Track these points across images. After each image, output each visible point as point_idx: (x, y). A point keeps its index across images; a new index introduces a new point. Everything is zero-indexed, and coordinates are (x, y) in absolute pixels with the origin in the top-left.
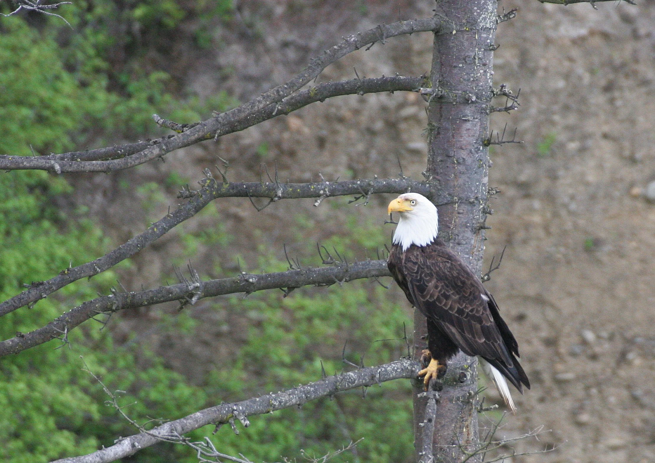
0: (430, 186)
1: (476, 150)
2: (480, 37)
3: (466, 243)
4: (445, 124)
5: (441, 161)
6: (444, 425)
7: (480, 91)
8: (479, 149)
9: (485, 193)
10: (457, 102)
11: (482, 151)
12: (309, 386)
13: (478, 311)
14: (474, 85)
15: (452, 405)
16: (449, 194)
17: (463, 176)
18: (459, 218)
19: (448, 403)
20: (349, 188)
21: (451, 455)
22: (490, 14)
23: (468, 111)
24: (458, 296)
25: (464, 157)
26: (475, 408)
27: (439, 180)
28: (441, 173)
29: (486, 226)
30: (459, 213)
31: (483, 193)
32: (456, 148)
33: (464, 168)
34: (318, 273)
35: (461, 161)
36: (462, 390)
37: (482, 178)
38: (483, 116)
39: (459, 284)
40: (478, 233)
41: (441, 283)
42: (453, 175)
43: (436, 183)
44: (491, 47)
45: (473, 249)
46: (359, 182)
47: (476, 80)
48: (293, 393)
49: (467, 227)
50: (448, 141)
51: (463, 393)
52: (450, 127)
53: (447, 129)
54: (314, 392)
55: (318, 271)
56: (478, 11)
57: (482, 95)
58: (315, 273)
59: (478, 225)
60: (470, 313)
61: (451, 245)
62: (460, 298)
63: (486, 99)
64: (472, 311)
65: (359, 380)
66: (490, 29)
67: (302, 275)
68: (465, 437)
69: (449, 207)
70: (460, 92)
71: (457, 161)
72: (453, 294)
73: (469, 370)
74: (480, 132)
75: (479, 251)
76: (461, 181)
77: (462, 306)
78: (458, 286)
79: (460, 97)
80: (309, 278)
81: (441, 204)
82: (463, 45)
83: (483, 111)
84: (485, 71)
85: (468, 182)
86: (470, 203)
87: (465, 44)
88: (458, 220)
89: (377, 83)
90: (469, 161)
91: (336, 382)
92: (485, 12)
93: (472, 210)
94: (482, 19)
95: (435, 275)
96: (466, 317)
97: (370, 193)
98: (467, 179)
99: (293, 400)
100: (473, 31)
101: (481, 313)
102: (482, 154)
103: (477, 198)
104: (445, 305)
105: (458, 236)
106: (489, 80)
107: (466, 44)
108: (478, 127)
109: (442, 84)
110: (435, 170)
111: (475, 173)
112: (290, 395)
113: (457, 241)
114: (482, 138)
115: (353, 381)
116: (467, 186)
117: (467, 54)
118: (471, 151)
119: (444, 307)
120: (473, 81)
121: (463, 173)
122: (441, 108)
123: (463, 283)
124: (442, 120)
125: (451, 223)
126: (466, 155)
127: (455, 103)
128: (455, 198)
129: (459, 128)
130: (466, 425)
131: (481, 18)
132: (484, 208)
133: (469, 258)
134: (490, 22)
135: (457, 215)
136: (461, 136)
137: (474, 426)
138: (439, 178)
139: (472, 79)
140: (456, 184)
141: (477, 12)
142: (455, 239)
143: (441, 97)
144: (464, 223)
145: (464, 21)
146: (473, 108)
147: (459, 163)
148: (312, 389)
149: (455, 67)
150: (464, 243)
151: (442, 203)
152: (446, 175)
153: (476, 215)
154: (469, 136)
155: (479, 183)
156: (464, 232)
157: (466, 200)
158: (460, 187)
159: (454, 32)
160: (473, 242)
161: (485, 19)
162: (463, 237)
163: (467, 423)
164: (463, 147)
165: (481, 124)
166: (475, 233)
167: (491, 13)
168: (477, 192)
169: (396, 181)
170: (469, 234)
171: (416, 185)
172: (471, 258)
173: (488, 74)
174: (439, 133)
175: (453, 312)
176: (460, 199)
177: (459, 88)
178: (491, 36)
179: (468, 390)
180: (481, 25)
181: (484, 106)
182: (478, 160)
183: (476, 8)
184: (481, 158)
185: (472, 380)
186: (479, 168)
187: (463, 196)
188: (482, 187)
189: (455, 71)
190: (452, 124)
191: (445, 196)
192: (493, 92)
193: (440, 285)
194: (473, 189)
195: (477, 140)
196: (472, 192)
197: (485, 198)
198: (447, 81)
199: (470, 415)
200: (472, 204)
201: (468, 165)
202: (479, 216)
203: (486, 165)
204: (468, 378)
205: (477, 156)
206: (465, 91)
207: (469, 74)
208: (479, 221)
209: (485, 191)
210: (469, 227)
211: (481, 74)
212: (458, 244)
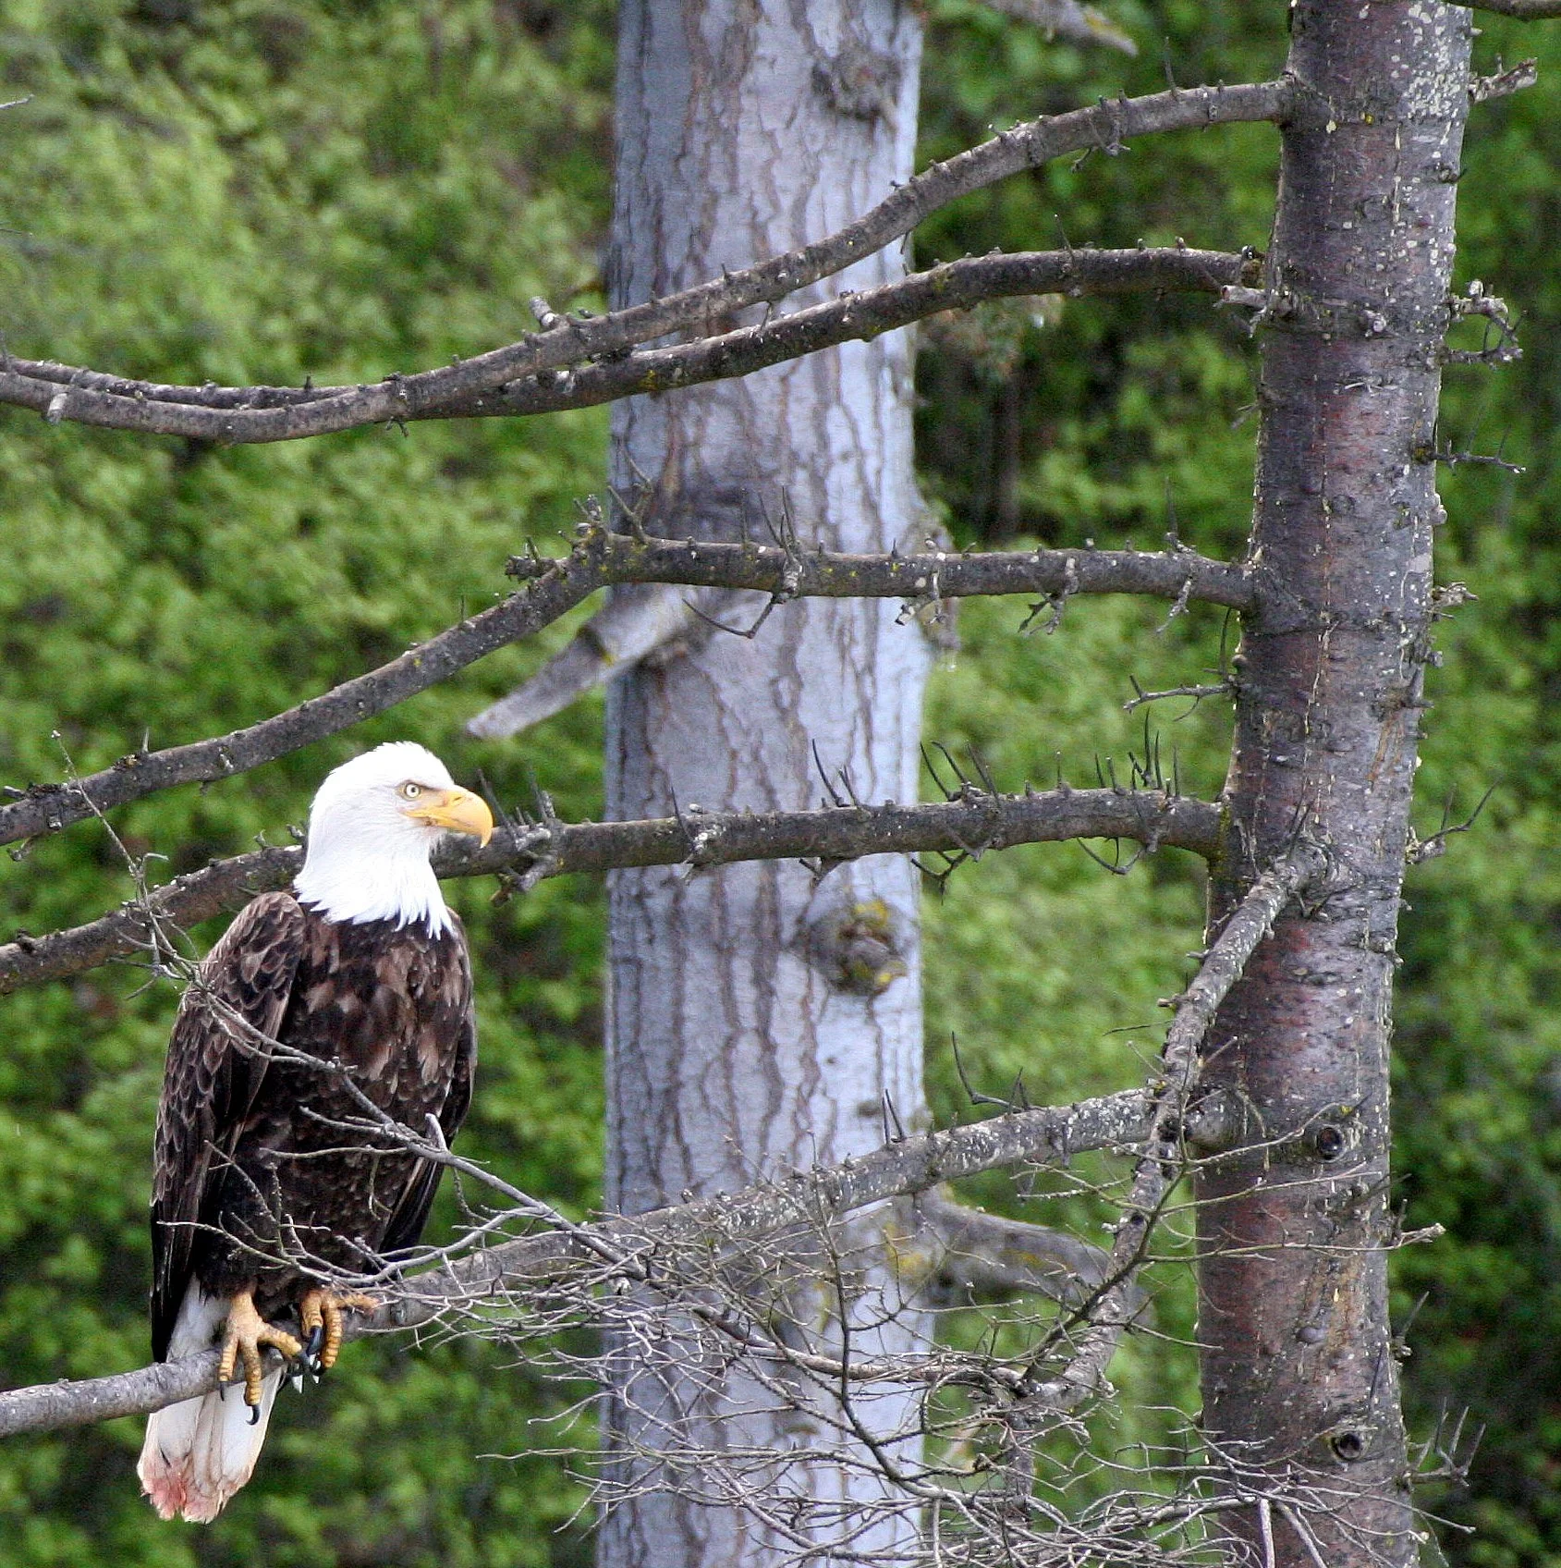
0: (1253, 578)
1: (1391, 474)
2: (1407, 142)
3: (1354, 749)
4: (1304, 398)
5: (1288, 504)
6: (1275, 1282)
7: (1407, 302)
8: (1400, 474)
9: (1417, 601)
10: (1333, 334)
11: (1409, 479)
14: (1386, 284)
15: (1300, 1222)
16: (1306, 603)
17: (1347, 552)
18: (1333, 675)
19: (1290, 1215)
20: (1004, 576)
21: (1292, 1369)
22: (1441, 77)
23: (1368, 359)
25: (1353, 496)
27: (1280, 561)
28: (1287, 539)
29: (1416, 698)
30: (1332, 659)
31: (1411, 602)
32: (1330, 467)
33: (1351, 526)
34: (914, 822)
35: (1343, 506)
36: (1332, 1179)
37: (1408, 557)
38: (1416, 374)
40: (1395, 717)
42: (1318, 547)
43: (1271, 567)
44: (1444, 175)
45: (1377, 765)
46: (1038, 560)
47: (1394, 270)
49: (1357, 700)
50: (1307, 448)
51: (1334, 1188)
52: (1314, 407)
53: (1305, 411)
56: (1405, 66)
57: (1411, 312)
59: (1392, 695)
61: (1309, 752)
63: (1425, 327)
65: (1005, 1146)
66: (1441, 119)
67: (865, 823)
68: (1339, 1317)
69: (1305, 640)
70: (1344, 303)
71: (1331, 505)
73: (1356, 1122)
74: (1404, 423)
75: (1396, 773)
76: (1340, 566)
79: (1341, 317)
81: (1279, 630)
82: (1356, 167)
83: (1413, 362)
84: (1423, 245)
85: (1362, 568)
86: (1369, 630)
87: (1363, 163)
88: (1326, 679)
89: (1119, 266)
90: (1367, 506)
91: (930, 1156)
92: (1426, 69)
93: (1374, 652)
94: (1416, 91)
97: (1066, 592)
98: (1359, 561)
100: (1387, 124)
102: (1409, 487)
103: (1388, 616)
105: (1329, 725)
106: (1438, 272)
107: (1366, 162)
108: (1398, 409)
109: (1294, 277)
111: (1386, 542)
113: (1324, 741)
114: (1410, 442)
115: (986, 1148)
116: (1358, 579)
117: (1366, 193)
118: (1373, 477)
120: (1385, 271)
121: (1348, 543)
124: (1292, 385)
125: (1310, 689)
126: (1359, 488)
127: (1327, 337)
128: (1323, 614)
129: (1338, 410)
130: (1341, 1283)
131: (1413, 87)
132: (1412, 647)
133: (1362, 791)
134: (1442, 100)
135: (1328, 664)
136: (1346, 434)
137: (1370, 1286)
138: (1281, 553)
139: (1380, 267)
140: (1327, 572)
141: (1400, 71)
142: (1321, 736)
143: (1289, 317)
144: (1349, 689)
145: (1360, 95)
146: (1382, 352)
147: (1335, 512)
149: (1331, 229)
150: (1349, 746)
151: (1286, 629)
152: (1298, 545)
153: (1387, 668)
154: (1369, 434)
155: (1398, 570)
156: (1348, 714)
157: (1356, 622)
158: (1337, 582)
159: (1331, 127)
160: (1375, 744)
161: (1425, 89)
162: (1344, 730)
163: (1345, 1277)
164: (1350, 465)
166: (1381, 719)
167: (1447, 72)
168: (1389, 602)
169: (1148, 560)
170: (1364, 719)
172: (1368, 791)
173: (1434, 254)
176: (1337, 617)
177: (1342, 291)
178: (1444, 141)
179: (1352, 1178)
180: (1413, 107)
181: (1418, 346)
182: (1396, 506)
183: (1396, 58)
184: (1406, 500)
185: (1365, 1150)
186: (1398, 527)
187: (1345, 608)
188: (1408, 583)
189: (1332, 241)
190: (1320, 397)
191: (1292, 610)
192: (1448, 304)
194: (1378, 588)
195: (1394, 446)
196: (1374, 598)
197: (1418, 615)
198: (1308, 272)
200: (1374, 631)
201: (1364, 520)
202: (1397, 668)
203: (1420, 520)
204: (1353, 1143)
205: (1392, 492)
206: (1360, 303)
207: (1373, 253)
208: (1396, 685)
209: (1419, 594)
210: (1364, 699)
211: (1409, 251)
212: (1331, 750)
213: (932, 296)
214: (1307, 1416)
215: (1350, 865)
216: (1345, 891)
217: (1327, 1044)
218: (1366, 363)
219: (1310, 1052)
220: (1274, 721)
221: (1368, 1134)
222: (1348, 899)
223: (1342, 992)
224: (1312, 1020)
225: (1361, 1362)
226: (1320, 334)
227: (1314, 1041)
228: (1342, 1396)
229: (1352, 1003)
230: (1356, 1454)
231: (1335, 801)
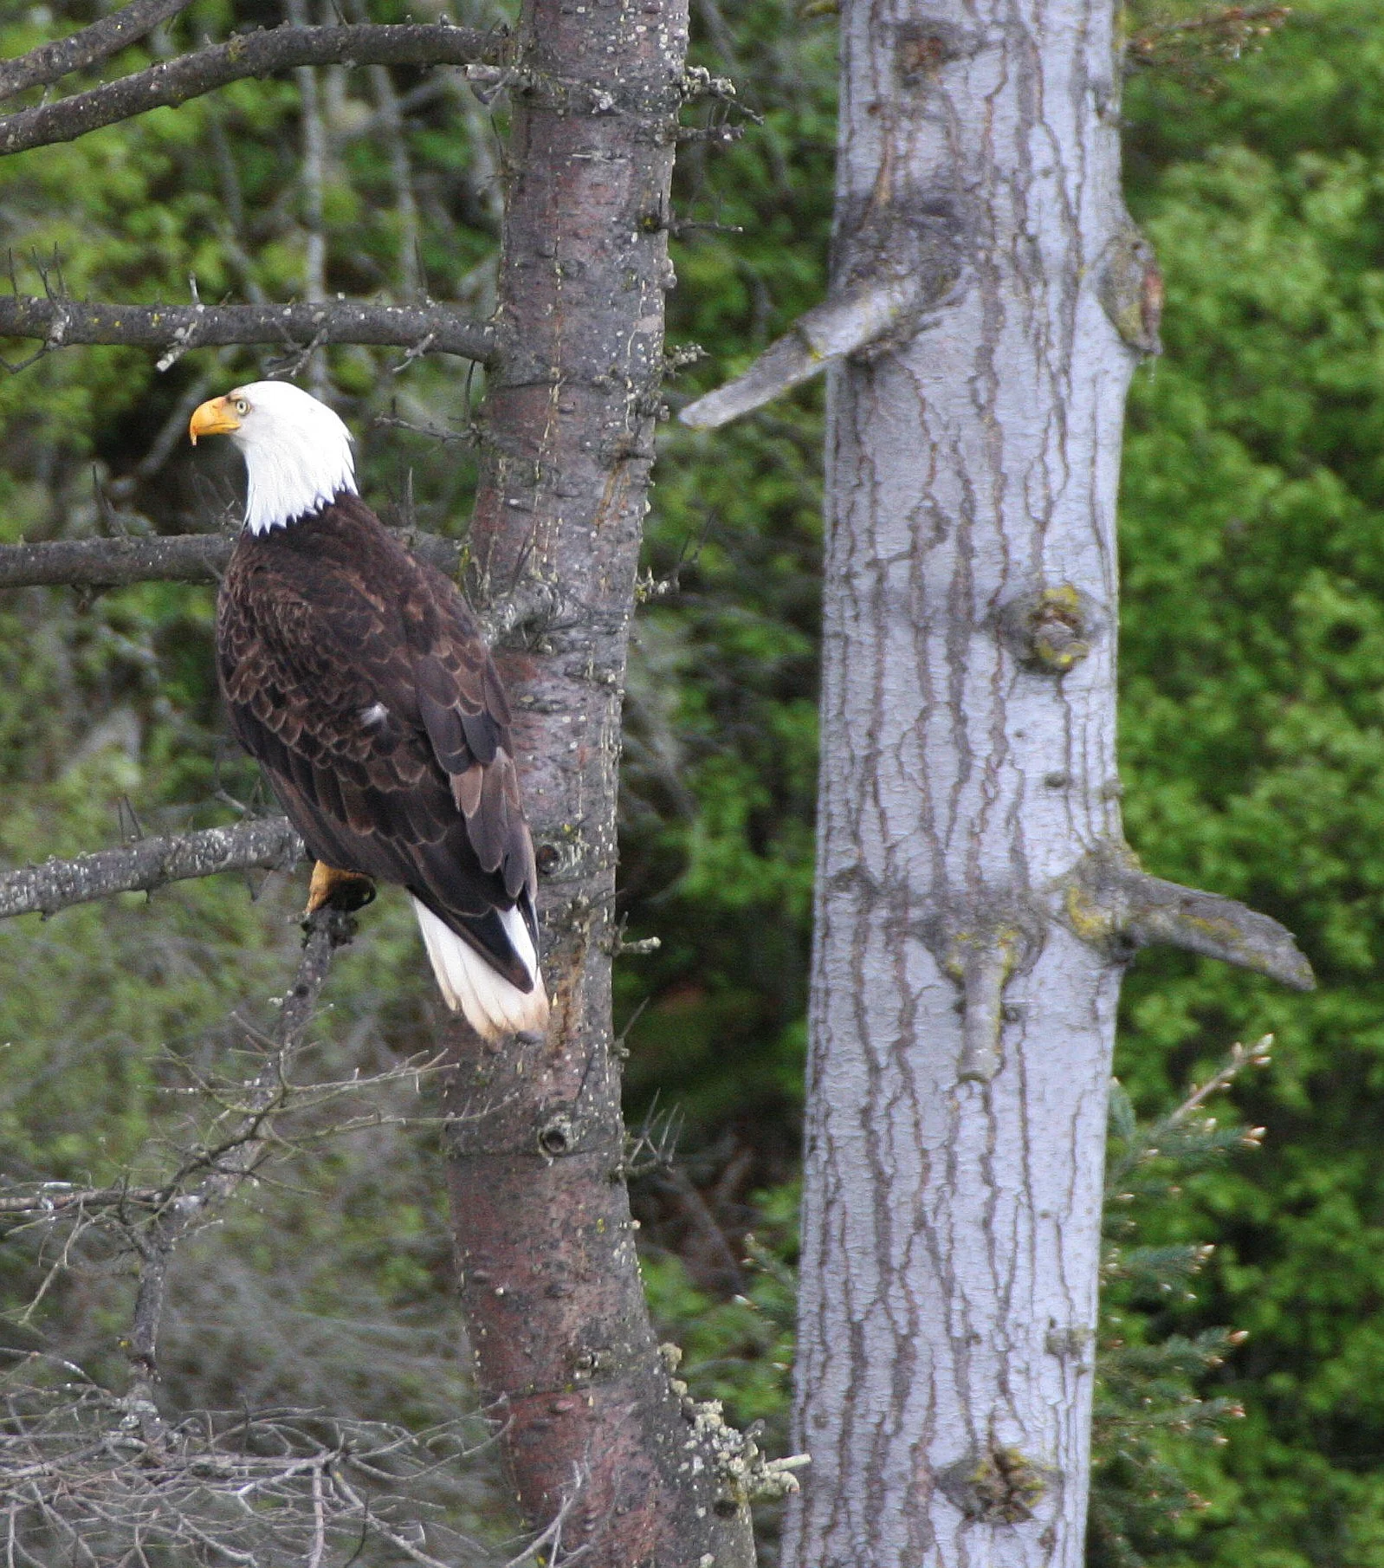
0: (494, 332)
1: (619, 241)
3: (580, 495)
4: (538, 167)
5: (524, 266)
7: (636, 82)
8: (628, 241)
9: (644, 359)
10: (566, 110)
11: (636, 247)
12: (76, 862)
13: (354, 750)
14: (616, 65)
16: (539, 359)
17: (576, 311)
18: (561, 425)
21: (512, 1067)
23: (597, 135)
24: (305, 701)
25: (583, 260)
26: (594, 945)
27: (516, 319)
28: (523, 299)
29: (640, 449)
30: (562, 411)
31: (639, 361)
32: (564, 234)
33: (581, 289)
34: (171, 553)
35: (573, 270)
36: (554, 894)
37: (636, 317)
38: (644, 149)
39: (313, 667)
40: (620, 467)
41: (269, 658)
42: (550, 307)
43: (509, 324)
45: (602, 510)
46: (288, 312)
47: (624, 53)
48: (22, 881)
49: (583, 450)
50: (543, 215)
51: (556, 901)
52: (548, 175)
53: (538, 180)
54: (88, 879)
55: (172, 546)
57: (640, 92)
58: (162, 552)
59: (617, 446)
60: (334, 751)
61: (539, 496)
62: (311, 707)
63: (654, 106)
64: (339, 746)
65: (239, 850)
67: (125, 553)
68: (557, 1021)
69: (537, 392)
70: (577, 82)
71: (562, 269)
72: (294, 691)
73: (578, 840)
74: (631, 194)
75: (622, 517)
76: (571, 324)
77: (312, 726)
78: (309, 673)
79: (574, 95)
80: (144, 564)
81: (515, 382)
83: (641, 138)
84: (652, 30)
85: (590, 328)
86: (594, 385)
88: (556, 430)
89: (389, 40)
90: (596, 270)
91: (163, 856)
93: (601, 406)
95: (259, 636)
96: (322, 761)
97: (315, 342)
98: (588, 321)
99: (19, 900)
101: (365, 756)
102: (637, 253)
103: (614, 374)
104: (273, 719)
105: (558, 472)
106: (668, 55)
108: (626, 181)
109: (533, 56)
110: (509, 289)
111: (613, 304)
112: (10, 885)
113: (554, 487)
114: (638, 212)
115: (220, 852)
116: (587, 338)
118: (602, 246)
119: (269, 726)
120: (614, 53)
121: (578, 304)
122: (530, 121)
123: (325, 666)
124: (530, 156)
125: (541, 438)
126: (588, 254)
127: (561, 112)
128: (553, 369)
129: (568, 182)
130: (561, 989)
132: (638, 402)
133: (588, 535)
135: (557, 415)
136: (577, 203)
137: (588, 992)
138: (518, 312)
139: (610, 49)
140: (558, 330)
142: (549, 483)
143: (529, 93)
144: (576, 439)
146: (612, 128)
147: (567, 276)
148: (84, 871)
149: (566, 13)
150: (575, 492)
151: (520, 381)
152: (534, 305)
153: (614, 420)
154: (598, 203)
155: (626, 331)
156: (575, 463)
157: (583, 377)
158: (566, 340)
160: (600, 491)
162: (572, 475)
163: (564, 983)
164: (581, 231)
165: (636, 173)
166: (607, 468)
168: (616, 360)
169: (395, 315)
170: (589, 470)
171: (455, 326)
172: (594, 534)
173: (664, 38)
174: (522, 191)
175: (292, 743)
176: (566, 372)
177: (575, 70)
179: (572, 893)
181: (646, 123)
182: (623, 271)
184: (634, 266)
185: (586, 867)
186: (627, 290)
187: (576, 365)
188: (635, 342)
189: (567, 24)
190: (554, 168)
191: (526, 364)
192: (679, 85)
193: (266, 663)
194: (605, 348)
195: (622, 215)
196: (601, 356)
197: (645, 372)
198: (545, 51)
199: (576, 962)
200: (601, 388)
201: (594, 283)
202: (623, 421)
203: (648, 284)
204: (574, 861)
205: (621, 257)
206: (591, 82)
207: (604, 35)
208: (621, 436)
209: (646, 353)
210: (591, 449)
211: (638, 35)
212: (560, 496)
213: (227, 66)
214: (524, 1113)
215: (574, 600)
216: (570, 626)
217: (551, 768)
218: (597, 138)
219: (536, 774)
220: (508, 467)
221: (590, 852)
222: (573, 633)
223: (567, 719)
224: (537, 744)
225: (578, 1063)
226: (555, 110)
227: (539, 764)
228: (559, 1093)
229: (576, 730)
230: (561, 1149)
231: (561, 543)
